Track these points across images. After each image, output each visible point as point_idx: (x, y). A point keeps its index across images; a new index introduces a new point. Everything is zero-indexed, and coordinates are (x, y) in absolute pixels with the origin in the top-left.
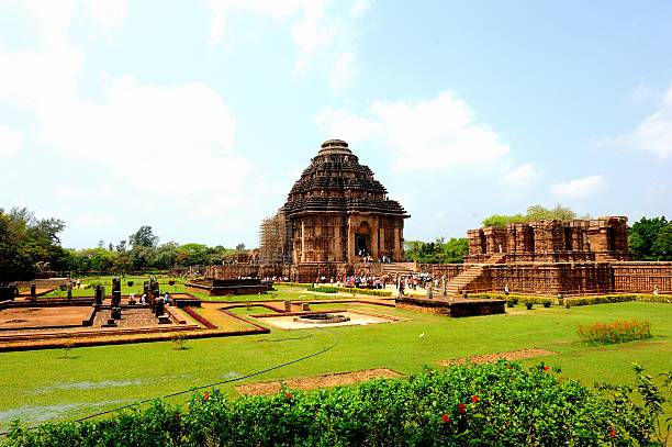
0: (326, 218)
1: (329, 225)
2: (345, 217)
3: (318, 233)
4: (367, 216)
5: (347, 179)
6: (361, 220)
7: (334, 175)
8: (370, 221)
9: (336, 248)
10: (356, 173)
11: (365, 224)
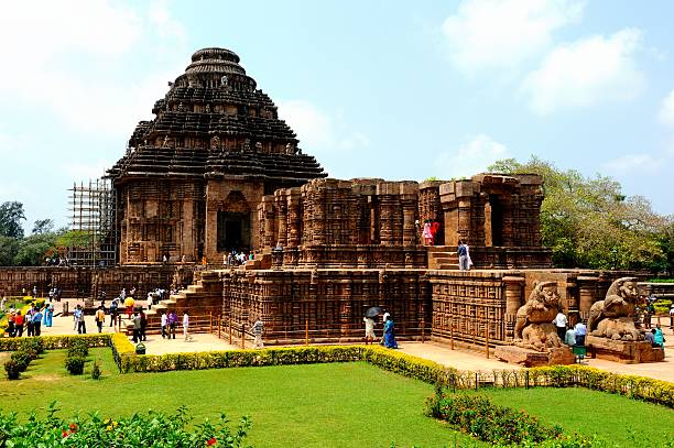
0: (169, 184)
1: (173, 197)
2: (201, 184)
3: (152, 211)
4: (241, 182)
5: (217, 117)
6: (229, 189)
7: (197, 110)
8: (247, 191)
9: (186, 237)
10: (237, 106)
11: (236, 196)
